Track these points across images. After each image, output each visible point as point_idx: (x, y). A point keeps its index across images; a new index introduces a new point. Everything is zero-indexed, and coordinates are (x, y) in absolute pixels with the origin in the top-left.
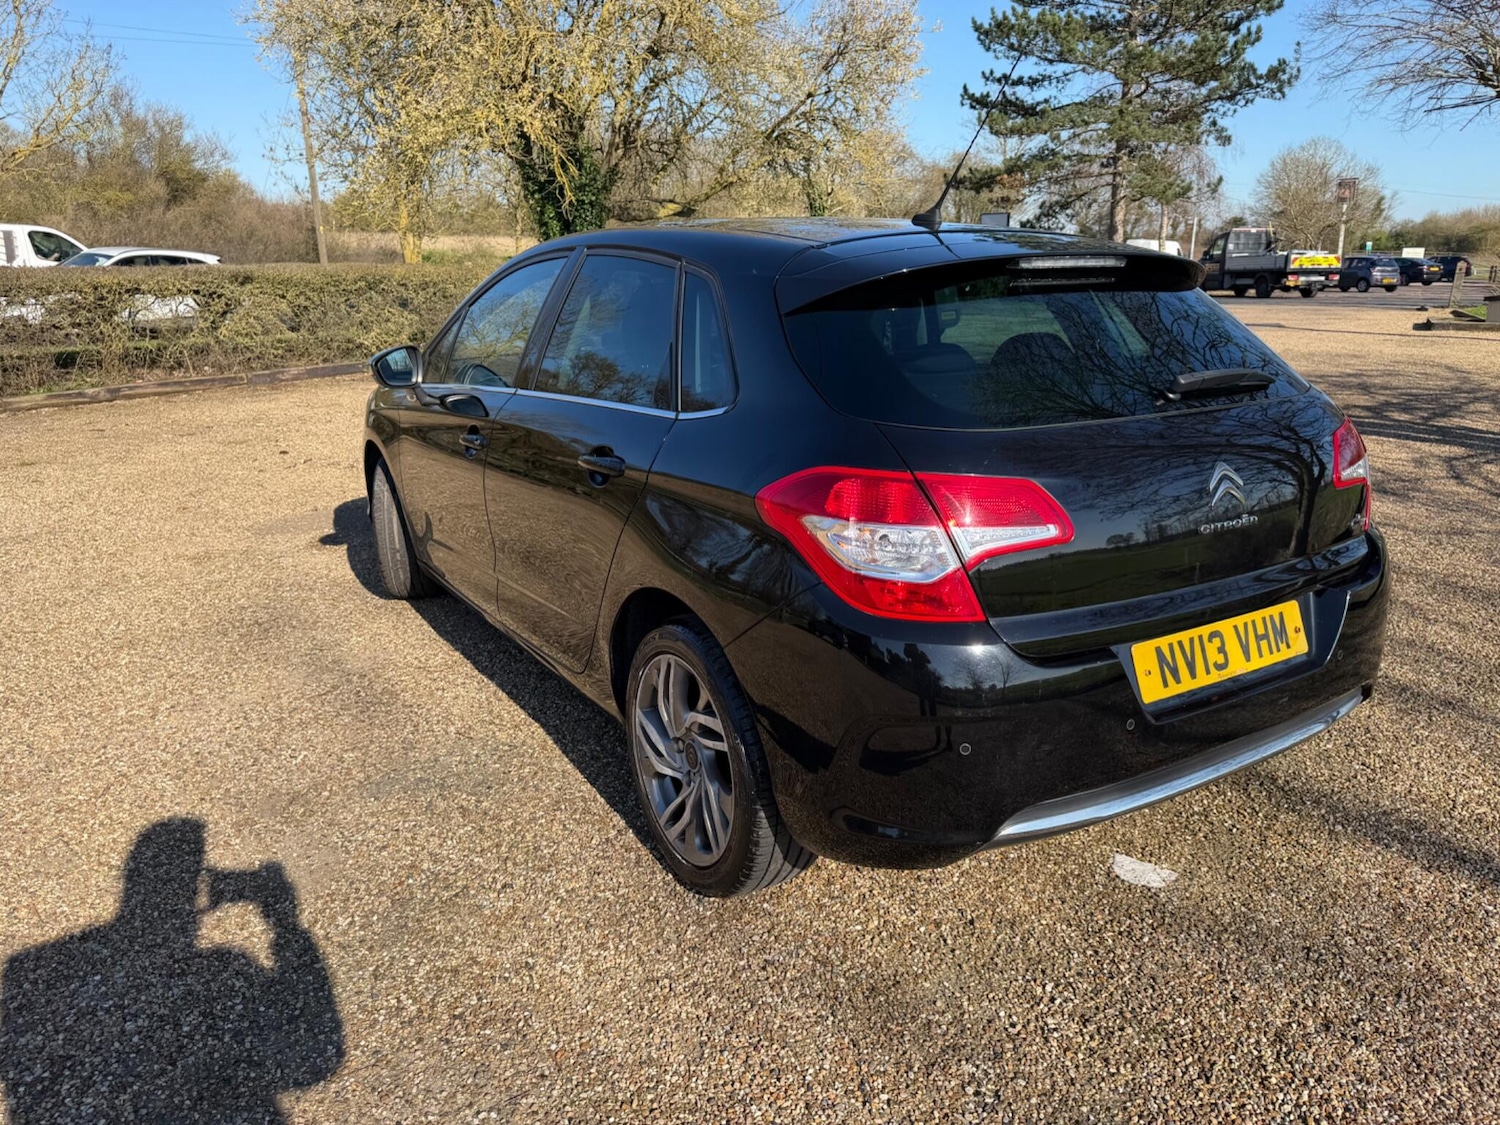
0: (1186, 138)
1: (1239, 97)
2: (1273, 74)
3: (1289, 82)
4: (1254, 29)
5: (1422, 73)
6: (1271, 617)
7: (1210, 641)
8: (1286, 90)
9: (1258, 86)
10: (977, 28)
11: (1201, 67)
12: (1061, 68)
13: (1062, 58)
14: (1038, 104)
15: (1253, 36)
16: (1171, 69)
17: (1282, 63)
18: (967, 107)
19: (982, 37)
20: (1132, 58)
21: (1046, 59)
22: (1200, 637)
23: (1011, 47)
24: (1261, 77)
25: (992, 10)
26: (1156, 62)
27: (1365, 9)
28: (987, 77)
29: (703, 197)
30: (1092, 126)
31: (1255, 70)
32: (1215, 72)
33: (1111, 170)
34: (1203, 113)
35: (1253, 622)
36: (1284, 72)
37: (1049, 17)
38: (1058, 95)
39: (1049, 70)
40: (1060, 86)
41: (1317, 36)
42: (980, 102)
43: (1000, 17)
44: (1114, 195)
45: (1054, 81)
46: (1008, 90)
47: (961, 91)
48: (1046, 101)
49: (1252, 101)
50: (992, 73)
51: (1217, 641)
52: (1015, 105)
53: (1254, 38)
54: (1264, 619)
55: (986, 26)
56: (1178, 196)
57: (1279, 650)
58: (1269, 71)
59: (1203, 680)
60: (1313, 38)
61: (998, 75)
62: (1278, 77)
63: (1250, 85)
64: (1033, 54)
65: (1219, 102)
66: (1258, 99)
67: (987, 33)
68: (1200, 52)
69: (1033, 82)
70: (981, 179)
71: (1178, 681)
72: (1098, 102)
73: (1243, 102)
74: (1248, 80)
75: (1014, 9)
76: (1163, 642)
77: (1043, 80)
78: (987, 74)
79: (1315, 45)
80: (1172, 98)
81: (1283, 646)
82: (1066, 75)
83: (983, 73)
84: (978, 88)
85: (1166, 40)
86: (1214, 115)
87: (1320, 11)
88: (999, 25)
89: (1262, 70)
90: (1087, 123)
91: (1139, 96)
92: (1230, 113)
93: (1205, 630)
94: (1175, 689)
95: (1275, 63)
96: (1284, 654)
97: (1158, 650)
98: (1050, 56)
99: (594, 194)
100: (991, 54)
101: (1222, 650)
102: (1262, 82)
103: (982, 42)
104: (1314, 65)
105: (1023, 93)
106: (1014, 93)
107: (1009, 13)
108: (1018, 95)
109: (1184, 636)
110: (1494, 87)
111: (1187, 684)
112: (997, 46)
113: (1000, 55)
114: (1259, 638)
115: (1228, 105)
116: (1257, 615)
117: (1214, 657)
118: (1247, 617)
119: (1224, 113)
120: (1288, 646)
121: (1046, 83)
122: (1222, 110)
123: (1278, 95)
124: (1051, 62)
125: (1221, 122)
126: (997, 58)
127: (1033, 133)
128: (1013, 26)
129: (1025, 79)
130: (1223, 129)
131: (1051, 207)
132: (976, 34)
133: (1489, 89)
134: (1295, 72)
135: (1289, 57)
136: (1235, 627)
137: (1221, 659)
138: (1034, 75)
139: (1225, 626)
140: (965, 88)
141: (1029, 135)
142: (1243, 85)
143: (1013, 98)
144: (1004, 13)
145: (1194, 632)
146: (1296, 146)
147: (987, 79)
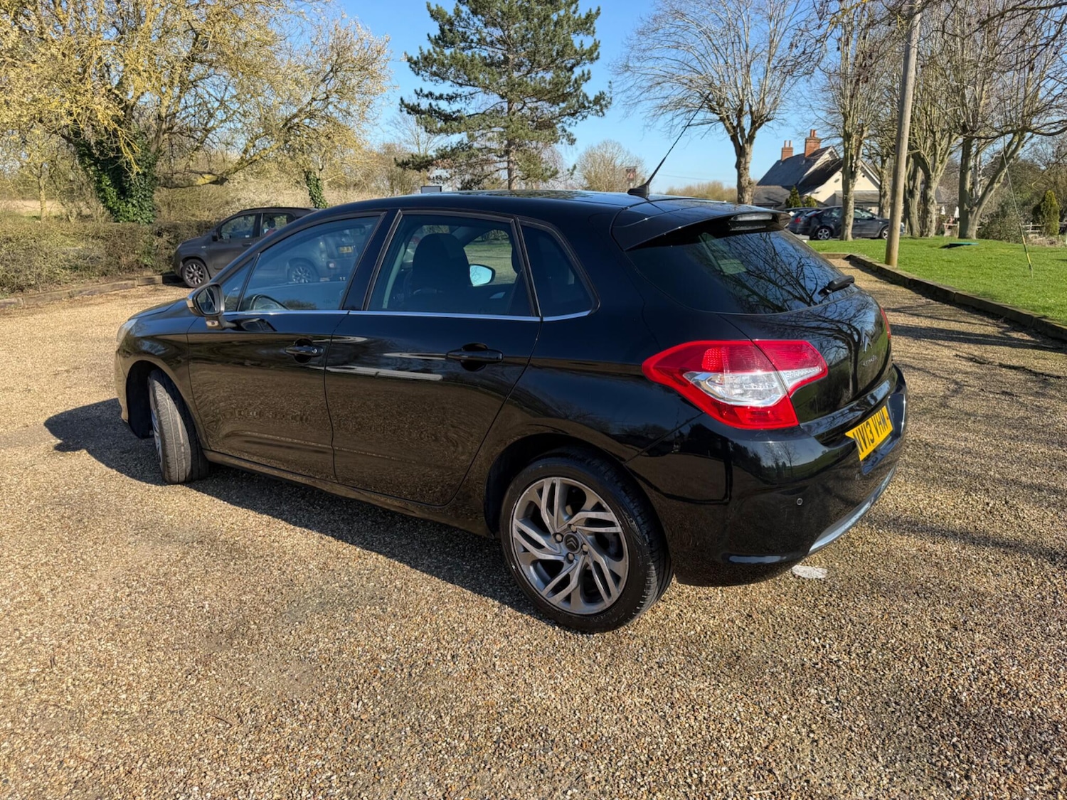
0: (552, 140)
1: (578, 114)
2: (598, 100)
3: (606, 106)
4: (586, 72)
5: (678, 104)
8: (605, 111)
9: (589, 107)
10: (409, 60)
11: (556, 94)
12: (467, 90)
13: (468, 83)
14: (454, 113)
15: (586, 76)
16: (539, 94)
17: (602, 94)
18: (405, 113)
19: (413, 66)
20: (512, 86)
21: (458, 83)
23: (435, 74)
24: (590, 102)
25: (420, 48)
26: (530, 90)
27: (644, 63)
28: (419, 93)
29: (233, 170)
30: (493, 129)
31: (587, 98)
32: (564, 98)
33: (506, 158)
34: (557, 123)
36: (604, 99)
37: (459, 56)
38: (467, 108)
39: (460, 90)
40: (468, 101)
41: (619, 78)
42: (414, 110)
43: (426, 53)
44: (510, 175)
45: (464, 98)
46: (434, 103)
47: (399, 101)
48: (459, 111)
49: (586, 117)
50: (421, 91)
52: (440, 113)
53: (586, 77)
55: (415, 59)
56: (551, 176)
58: (596, 98)
60: (618, 79)
61: (426, 92)
62: (600, 102)
63: (584, 107)
64: (449, 79)
65: (567, 117)
66: (589, 116)
67: (416, 63)
68: (556, 84)
69: (450, 98)
70: (421, 163)
72: (495, 113)
73: (580, 118)
74: (583, 103)
75: (434, 49)
77: (456, 98)
78: (419, 92)
79: (619, 83)
80: (539, 113)
82: (471, 94)
83: (415, 90)
84: (412, 100)
85: (533, 76)
86: (564, 125)
87: (620, 63)
88: (426, 59)
89: (592, 98)
90: (490, 127)
91: (519, 110)
92: (574, 124)
95: (598, 94)
98: (460, 82)
99: (146, 168)
100: (420, 78)
102: (591, 105)
103: (413, 69)
104: (619, 96)
105: (444, 105)
106: (437, 105)
107: (432, 51)
108: (440, 106)
110: (717, 114)
112: (423, 72)
113: (427, 78)
115: (572, 119)
119: (570, 124)
121: (458, 99)
122: (568, 122)
123: (600, 114)
124: (461, 85)
125: (569, 130)
126: (425, 80)
127: (455, 132)
128: (435, 60)
129: (445, 96)
130: (571, 134)
131: (468, 183)
132: (408, 64)
133: (715, 115)
134: (609, 100)
135: (606, 90)
138: (450, 93)
140: (402, 99)
141: (452, 134)
142: (579, 108)
143: (436, 108)
144: (429, 51)
146: (595, 145)
147: (418, 95)
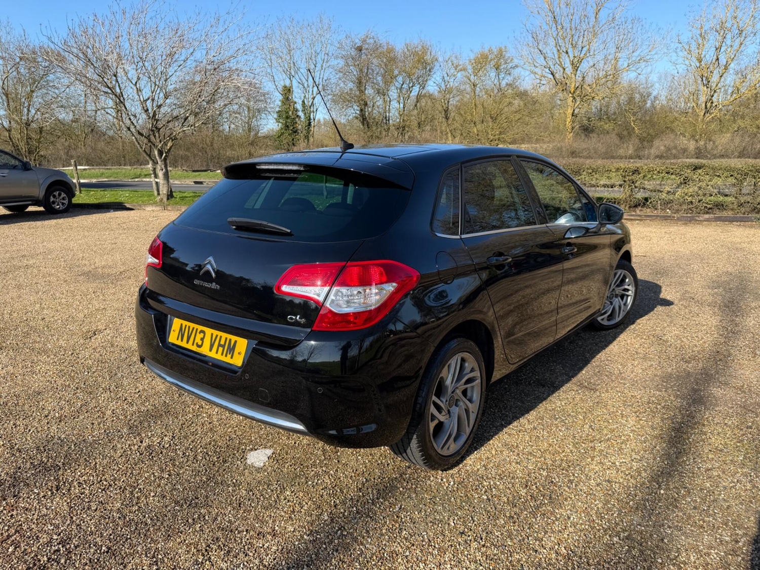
6: (230, 340)
7: (200, 333)
22: (197, 329)
35: (221, 337)
51: (202, 335)
54: (226, 339)
57: (226, 356)
59: (189, 346)
71: (182, 341)
76: (185, 323)
81: (229, 356)
93: (200, 328)
94: (179, 343)
96: (227, 359)
97: (182, 324)
101: (202, 339)
109: (192, 325)
111: (183, 344)
114: (219, 345)
116: (225, 335)
117: (198, 340)
118: (220, 333)
120: (232, 358)
136: (212, 334)
137: (200, 343)
139: (209, 331)
145: (196, 326)
